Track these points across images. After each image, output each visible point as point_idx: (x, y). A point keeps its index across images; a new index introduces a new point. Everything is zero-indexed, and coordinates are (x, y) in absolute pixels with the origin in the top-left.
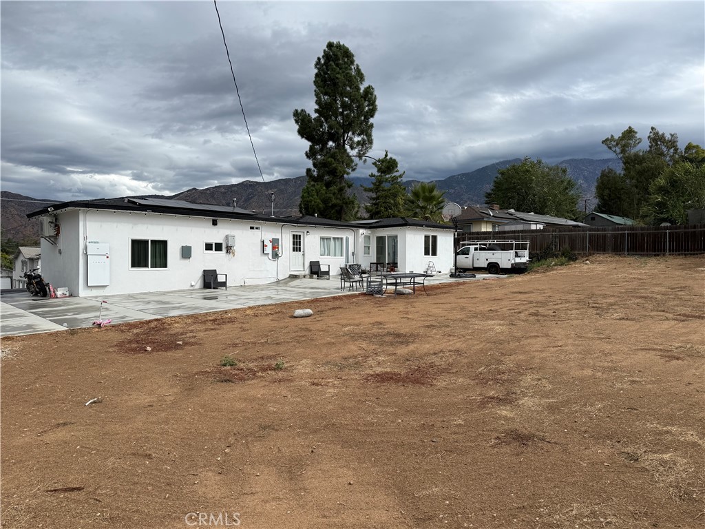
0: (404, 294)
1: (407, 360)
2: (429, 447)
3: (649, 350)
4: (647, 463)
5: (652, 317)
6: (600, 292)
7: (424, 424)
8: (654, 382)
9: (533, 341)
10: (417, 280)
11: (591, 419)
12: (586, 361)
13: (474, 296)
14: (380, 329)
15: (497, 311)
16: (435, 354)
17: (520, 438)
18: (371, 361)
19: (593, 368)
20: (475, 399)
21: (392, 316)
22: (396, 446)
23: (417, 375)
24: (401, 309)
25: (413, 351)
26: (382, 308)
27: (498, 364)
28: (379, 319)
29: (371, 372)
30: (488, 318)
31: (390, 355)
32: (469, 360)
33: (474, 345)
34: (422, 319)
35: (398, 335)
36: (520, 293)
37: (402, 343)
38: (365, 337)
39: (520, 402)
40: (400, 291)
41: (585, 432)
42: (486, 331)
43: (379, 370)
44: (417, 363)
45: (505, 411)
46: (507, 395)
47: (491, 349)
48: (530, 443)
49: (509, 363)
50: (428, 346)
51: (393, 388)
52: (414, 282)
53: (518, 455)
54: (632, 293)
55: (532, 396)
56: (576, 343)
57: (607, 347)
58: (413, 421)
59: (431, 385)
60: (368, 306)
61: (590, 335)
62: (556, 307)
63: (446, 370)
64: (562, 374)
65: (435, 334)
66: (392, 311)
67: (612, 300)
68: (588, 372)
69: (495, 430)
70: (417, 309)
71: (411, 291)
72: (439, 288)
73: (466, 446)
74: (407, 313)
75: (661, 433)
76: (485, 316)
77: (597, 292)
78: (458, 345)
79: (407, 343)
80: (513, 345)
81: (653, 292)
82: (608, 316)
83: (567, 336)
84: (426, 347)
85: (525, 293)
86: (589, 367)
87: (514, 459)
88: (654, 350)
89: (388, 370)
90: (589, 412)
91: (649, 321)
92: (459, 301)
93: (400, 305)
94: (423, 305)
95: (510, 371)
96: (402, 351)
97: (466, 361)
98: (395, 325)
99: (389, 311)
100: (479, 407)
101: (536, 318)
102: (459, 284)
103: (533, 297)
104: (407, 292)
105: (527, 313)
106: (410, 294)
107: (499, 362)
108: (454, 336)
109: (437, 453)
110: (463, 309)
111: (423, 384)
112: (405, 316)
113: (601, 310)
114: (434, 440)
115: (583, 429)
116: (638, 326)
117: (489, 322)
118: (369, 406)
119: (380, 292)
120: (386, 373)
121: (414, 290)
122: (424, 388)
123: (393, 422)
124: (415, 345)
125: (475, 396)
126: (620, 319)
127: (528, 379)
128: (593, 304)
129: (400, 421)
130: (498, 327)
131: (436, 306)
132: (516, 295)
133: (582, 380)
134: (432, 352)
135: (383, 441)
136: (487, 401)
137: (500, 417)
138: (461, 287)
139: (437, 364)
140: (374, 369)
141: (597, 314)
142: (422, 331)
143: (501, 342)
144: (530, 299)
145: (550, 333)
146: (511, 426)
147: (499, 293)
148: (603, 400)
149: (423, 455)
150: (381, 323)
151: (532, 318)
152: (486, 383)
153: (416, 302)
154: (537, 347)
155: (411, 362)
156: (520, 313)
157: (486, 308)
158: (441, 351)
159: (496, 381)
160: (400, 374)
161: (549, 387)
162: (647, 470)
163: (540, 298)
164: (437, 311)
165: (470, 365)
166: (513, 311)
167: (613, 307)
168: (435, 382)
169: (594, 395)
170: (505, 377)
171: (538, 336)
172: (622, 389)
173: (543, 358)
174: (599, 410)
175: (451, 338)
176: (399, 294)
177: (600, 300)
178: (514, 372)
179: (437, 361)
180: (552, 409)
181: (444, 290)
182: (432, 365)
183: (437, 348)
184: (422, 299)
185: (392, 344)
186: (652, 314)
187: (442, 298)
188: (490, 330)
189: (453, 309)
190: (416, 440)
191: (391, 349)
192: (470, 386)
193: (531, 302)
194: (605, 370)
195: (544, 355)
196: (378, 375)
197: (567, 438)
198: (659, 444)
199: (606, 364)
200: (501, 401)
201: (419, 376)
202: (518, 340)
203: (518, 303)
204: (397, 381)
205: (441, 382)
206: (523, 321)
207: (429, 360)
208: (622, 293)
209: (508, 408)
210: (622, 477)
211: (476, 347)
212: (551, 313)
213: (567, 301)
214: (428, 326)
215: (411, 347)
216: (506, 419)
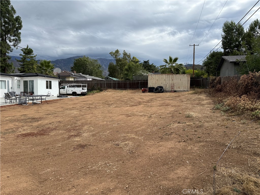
0: (37, 104)
1: (38, 127)
2: (47, 156)
3: (123, 115)
4: (121, 146)
5: (124, 106)
6: (109, 100)
7: (44, 149)
8: (124, 123)
9: (88, 115)
10: (43, 97)
11: (106, 136)
12: (105, 120)
13: (67, 103)
14: (25, 117)
15: (75, 107)
16: (50, 124)
17: (82, 146)
18: (20, 130)
19: (107, 121)
20: (66, 137)
21: (31, 112)
22: (31, 158)
23: (42, 132)
24: (35, 109)
25: (40, 124)
26: (26, 109)
27: (75, 124)
28: (25, 114)
29: (20, 134)
30: (72, 110)
31: (29, 126)
32: (64, 124)
33: (66, 119)
34: (45, 112)
35: (34, 119)
36: (84, 101)
37: (35, 121)
38: (18, 120)
39: (82, 135)
40: (35, 102)
41: (104, 141)
42: (71, 114)
43: (24, 132)
44: (42, 128)
45: (77, 139)
46: (78, 133)
47: (72, 120)
48: (85, 147)
49: (79, 123)
50: (47, 121)
51: (31, 138)
52: (41, 99)
53: (81, 152)
54: (118, 100)
55: (87, 133)
56: (102, 115)
57: (111, 115)
58: (40, 148)
59: (48, 135)
60: (20, 109)
61: (106, 112)
62: (96, 105)
63: (55, 129)
64: (97, 124)
65: (50, 117)
66: (31, 110)
67: (113, 102)
68: (105, 123)
69: (73, 145)
70: (43, 109)
71: (40, 102)
72: (53, 101)
73: (62, 153)
74: (38, 110)
75: (125, 136)
76: (71, 109)
77: (108, 100)
78: (60, 120)
79: (38, 121)
80: (80, 117)
81: (124, 100)
82: (111, 107)
83: (99, 113)
84: (46, 122)
85: (86, 101)
86: (105, 121)
87: (80, 153)
88: (124, 115)
89: (29, 132)
90: (105, 134)
91: (123, 107)
92: (61, 105)
93: (35, 108)
94: (45, 107)
95: (79, 126)
96: (35, 124)
97: (63, 125)
98: (32, 115)
99: (30, 110)
100: (67, 139)
101: (89, 108)
102: (61, 99)
103: (88, 102)
104: (38, 103)
105: (86, 107)
106: (39, 103)
107: (75, 123)
108: (58, 117)
109: (50, 157)
110: (62, 107)
111: (45, 135)
112: (37, 111)
113: (109, 105)
114: (49, 153)
115: (103, 140)
116: (120, 109)
117: (72, 111)
118: (18, 146)
119: (25, 103)
120: (28, 133)
121: (41, 102)
122: (45, 136)
123: (30, 150)
124: (42, 121)
125: (66, 136)
126: (115, 107)
127: (86, 127)
128: (107, 103)
129: (34, 149)
130: (75, 112)
131: (51, 107)
132: (82, 102)
133: (103, 125)
134: (49, 123)
135: (25, 158)
136: (71, 137)
137: (75, 141)
138: (62, 100)
139: (51, 127)
140: (22, 132)
141: (108, 106)
142: (44, 116)
143: (76, 117)
144: (87, 103)
145: (93, 112)
146: (79, 143)
147: (76, 102)
148: (109, 130)
149: (44, 159)
150: (25, 115)
151: (87, 109)
152: (70, 131)
153: (42, 106)
154: (89, 117)
155: (39, 128)
156: (84, 107)
157: (72, 106)
158: (53, 122)
159: (74, 130)
160: (34, 133)
161: (93, 129)
162: (121, 147)
163: (90, 103)
164: (51, 109)
165: (64, 126)
166: (81, 107)
167: (113, 104)
168: (49, 134)
169: (107, 129)
170: (78, 128)
171: (89, 114)
172: (115, 126)
173: (91, 120)
174: (108, 133)
175: (57, 118)
176: (35, 104)
177: (109, 102)
178: (81, 126)
179: (51, 126)
180: (93, 135)
181: (55, 102)
182: (49, 128)
183: (51, 121)
184: (45, 105)
185: (31, 122)
186: (124, 105)
187: (54, 104)
188: (72, 113)
189: (58, 108)
190: (41, 155)
191: (30, 124)
192: (64, 133)
193: (88, 104)
194: (110, 121)
195: (91, 119)
196: (24, 134)
197: (98, 143)
198: (125, 139)
199: (110, 120)
200: (75, 136)
201: (43, 132)
202: (83, 115)
203: (83, 104)
204: (33, 135)
205: (52, 134)
206: (85, 110)
207: (47, 126)
208: (115, 100)
209: (78, 138)
210: (114, 151)
211: (67, 120)
212: (94, 107)
213: (99, 103)
214: (47, 114)
215: (40, 122)
216: (77, 141)
